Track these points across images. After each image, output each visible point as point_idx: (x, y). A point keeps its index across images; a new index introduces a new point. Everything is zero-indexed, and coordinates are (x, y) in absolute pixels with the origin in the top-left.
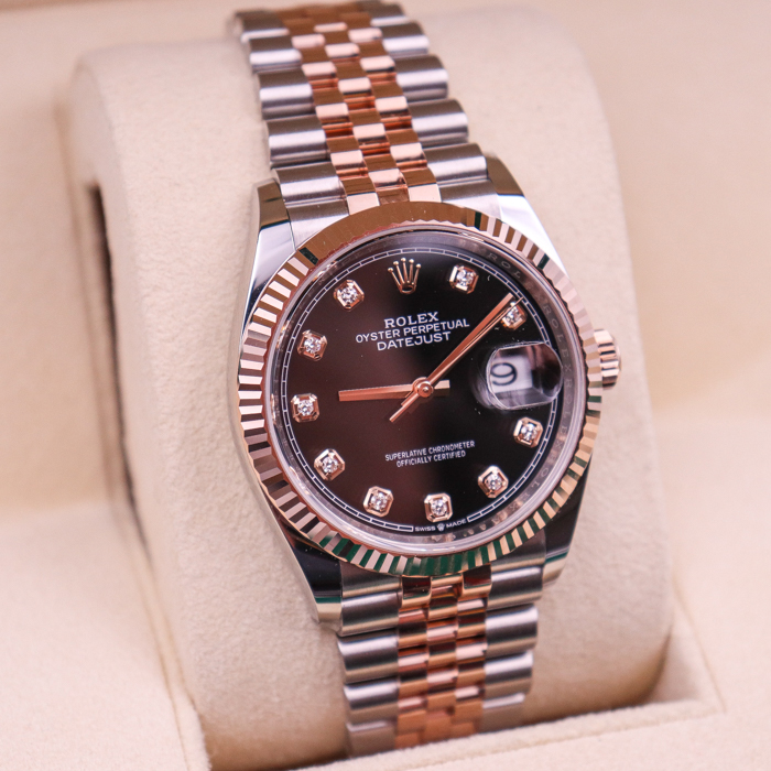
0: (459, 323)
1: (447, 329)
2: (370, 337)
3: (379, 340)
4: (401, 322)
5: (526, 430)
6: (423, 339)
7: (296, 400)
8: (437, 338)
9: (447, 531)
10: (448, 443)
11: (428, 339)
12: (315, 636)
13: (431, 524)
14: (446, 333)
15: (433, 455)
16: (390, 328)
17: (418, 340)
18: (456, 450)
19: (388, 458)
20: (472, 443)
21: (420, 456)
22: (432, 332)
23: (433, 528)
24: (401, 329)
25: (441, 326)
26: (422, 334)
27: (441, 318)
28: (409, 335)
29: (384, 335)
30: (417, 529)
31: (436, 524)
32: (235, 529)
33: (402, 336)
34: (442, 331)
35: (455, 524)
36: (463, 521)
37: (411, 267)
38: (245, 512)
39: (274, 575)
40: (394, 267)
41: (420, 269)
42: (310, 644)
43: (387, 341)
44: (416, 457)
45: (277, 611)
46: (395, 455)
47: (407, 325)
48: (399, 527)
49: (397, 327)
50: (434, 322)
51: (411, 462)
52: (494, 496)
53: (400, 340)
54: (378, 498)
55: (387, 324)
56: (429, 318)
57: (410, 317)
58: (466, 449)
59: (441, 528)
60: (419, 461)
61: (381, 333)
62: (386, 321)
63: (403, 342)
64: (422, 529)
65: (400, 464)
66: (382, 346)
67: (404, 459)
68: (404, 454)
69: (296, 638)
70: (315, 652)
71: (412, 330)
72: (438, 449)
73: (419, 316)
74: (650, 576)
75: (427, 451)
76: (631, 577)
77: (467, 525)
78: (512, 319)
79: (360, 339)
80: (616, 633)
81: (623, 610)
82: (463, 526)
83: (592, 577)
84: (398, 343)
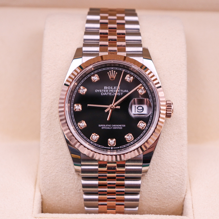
0: (126, 91)
1: (122, 92)
2: (99, 91)
3: (102, 92)
4: (109, 88)
5: (141, 125)
7: (75, 105)
8: (119, 94)
9: (113, 149)
10: (118, 125)
12: (76, 177)
13: (109, 147)
15: (113, 127)
16: (106, 89)
17: (113, 94)
18: (120, 127)
19: (99, 126)
20: (125, 126)
21: (109, 127)
22: (118, 92)
23: (109, 148)
24: (109, 90)
25: (120, 91)
26: (115, 92)
27: (121, 89)
28: (111, 92)
29: (104, 91)
30: (105, 147)
31: (110, 147)
32: (58, 142)
33: (109, 92)
35: (116, 148)
36: (119, 148)
37: (114, 73)
38: (61, 138)
39: (66, 157)
40: (109, 72)
41: (117, 74)
42: (74, 179)
43: (104, 93)
45: (66, 167)
46: (101, 125)
47: (111, 89)
48: (99, 146)
49: (108, 89)
51: (106, 128)
52: (129, 142)
53: (108, 93)
54: (95, 137)
55: (105, 88)
57: (112, 87)
58: (122, 127)
59: (112, 148)
60: (108, 128)
61: (103, 90)
62: (105, 87)
63: (109, 94)
65: (103, 128)
66: (102, 94)
67: (104, 127)
68: (104, 125)
69: (71, 177)
70: (76, 182)
71: (112, 91)
72: (115, 126)
73: (114, 87)
74: (179, 178)
75: (111, 126)
76: (173, 177)
77: (120, 149)
78: (141, 92)
79: (96, 91)
80: (167, 193)
81: (170, 187)
82: (118, 149)
83: (160, 175)
84: (107, 94)
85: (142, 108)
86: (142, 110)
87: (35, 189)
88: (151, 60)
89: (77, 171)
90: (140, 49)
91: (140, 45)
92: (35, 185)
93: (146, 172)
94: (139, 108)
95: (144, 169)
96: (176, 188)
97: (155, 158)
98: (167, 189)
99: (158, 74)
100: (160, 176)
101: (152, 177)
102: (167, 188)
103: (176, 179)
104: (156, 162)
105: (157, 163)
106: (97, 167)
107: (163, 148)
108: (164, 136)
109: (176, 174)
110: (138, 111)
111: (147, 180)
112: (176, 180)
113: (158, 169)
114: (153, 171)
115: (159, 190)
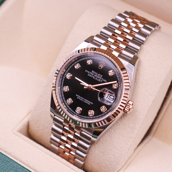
0: (105, 80)
1: (102, 80)
2: (88, 72)
4: (95, 73)
6: (97, 79)
7: (68, 74)
8: (99, 80)
9: (77, 115)
10: (88, 100)
11: (98, 79)
14: (102, 81)
16: (92, 73)
18: (89, 103)
19: (76, 95)
22: (99, 79)
23: (75, 113)
26: (97, 78)
27: (102, 77)
30: (73, 111)
35: (79, 115)
36: (81, 116)
37: (103, 64)
40: (100, 62)
41: (105, 66)
43: (90, 75)
44: (81, 99)
46: (78, 96)
47: (96, 74)
48: (70, 109)
50: (101, 77)
52: (90, 116)
54: (70, 101)
56: (100, 76)
58: (91, 104)
59: (77, 114)
60: (81, 100)
61: (90, 72)
62: (93, 71)
64: (74, 112)
65: (78, 98)
68: (80, 97)
70: (51, 124)
71: (96, 76)
72: (86, 100)
73: (99, 74)
74: (117, 158)
75: (84, 99)
76: (113, 155)
77: (82, 117)
79: (86, 71)
80: (105, 164)
81: (109, 160)
82: (81, 117)
83: (106, 149)
84: (92, 76)
86: (113, 99)
90: (132, 56)
91: (133, 53)
93: (94, 142)
94: (111, 97)
96: (113, 164)
97: (107, 136)
98: (106, 161)
100: (105, 150)
101: (100, 147)
102: (106, 160)
103: (115, 158)
104: (106, 139)
105: (106, 140)
107: (116, 132)
108: (120, 125)
109: (116, 154)
111: (95, 148)
112: (115, 159)
113: (105, 144)
114: (101, 144)
115: (101, 159)
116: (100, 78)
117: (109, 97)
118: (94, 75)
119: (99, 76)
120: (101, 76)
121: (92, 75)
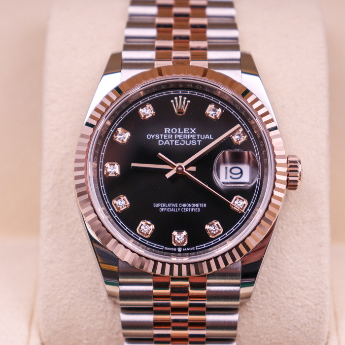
0: (207, 137)
1: (200, 139)
2: (155, 137)
3: (160, 139)
4: (174, 131)
5: (238, 203)
6: (185, 142)
7: (107, 165)
8: (193, 143)
9: (183, 252)
10: (191, 203)
11: (188, 143)
12: (110, 307)
13: (174, 247)
14: (199, 141)
15: (181, 208)
16: (167, 133)
17: (182, 143)
18: (195, 207)
19: (155, 205)
20: (205, 205)
21: (173, 208)
22: (191, 139)
23: (175, 250)
24: (174, 135)
25: (197, 137)
26: (185, 139)
27: (197, 132)
28: (178, 139)
29: (163, 136)
30: (166, 248)
31: (176, 247)
32: (73, 239)
33: (174, 139)
34: (197, 139)
35: (188, 249)
36: (193, 249)
37: (184, 101)
38: (80, 230)
39: (90, 268)
40: (175, 100)
41: (189, 103)
42: (107, 312)
43: (164, 140)
45: (90, 288)
46: (159, 205)
47: (177, 133)
48: (155, 245)
49: (171, 133)
50: (193, 134)
51: (168, 210)
52: (214, 237)
53: (172, 141)
54: (146, 227)
55: (166, 131)
56: (190, 131)
57: (179, 129)
58: (201, 208)
59: (180, 250)
60: (172, 210)
61: (162, 135)
62: (166, 129)
63: (174, 143)
64: (169, 249)
65: (161, 210)
66: (161, 143)
67: (164, 207)
68: (165, 205)
69: (99, 307)
70: (109, 317)
71: (180, 136)
72: (185, 205)
73: (185, 129)
74: (314, 309)
75: (178, 205)
76: (302, 307)
77: (195, 251)
78: (239, 138)
79: (149, 137)
80: (291, 340)
81: (295, 326)
82: (192, 251)
83: (277, 303)
84: (170, 142)
85: (239, 171)
86: (240, 175)
87: (30, 330)
88: (257, 75)
89: (111, 295)
90: (236, 55)
91: (236, 47)
92: (30, 323)
93: (248, 297)
94: (233, 171)
95: (244, 291)
96: (309, 329)
97: (266, 269)
98: (290, 332)
99: (272, 104)
100: (277, 306)
101: (261, 307)
102: (289, 329)
103: (308, 312)
104: (268, 278)
105: (270, 280)
106: (151, 288)
107: (283, 250)
108: (285, 227)
109: (308, 302)
110: (231, 177)
111: (250, 314)
112: (309, 314)
113: (271, 291)
114: (261, 296)
115: (274, 334)
116: (193, 136)
117: (229, 174)
118: (173, 137)
119: (187, 134)
120: (193, 131)
121: (170, 139)
